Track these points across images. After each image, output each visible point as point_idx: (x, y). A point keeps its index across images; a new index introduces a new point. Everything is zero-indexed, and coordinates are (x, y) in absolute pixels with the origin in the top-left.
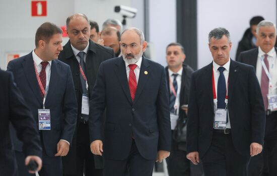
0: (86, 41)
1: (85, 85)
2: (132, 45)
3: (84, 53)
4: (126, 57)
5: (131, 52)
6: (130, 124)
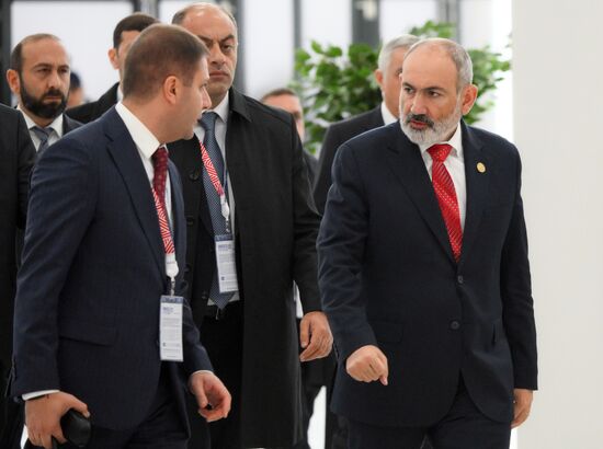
0: (227, 75)
1: (220, 206)
2: (430, 92)
3: (217, 116)
4: (408, 122)
5: (424, 112)
6: (455, 323)
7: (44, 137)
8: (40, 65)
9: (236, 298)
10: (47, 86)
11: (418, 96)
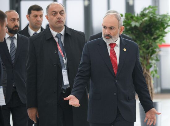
0: (62, 21)
2: (111, 28)
4: (105, 37)
5: (109, 34)
6: (115, 93)
7: (12, 39)
8: (12, 18)
9: (69, 87)
10: (14, 25)
11: (107, 29)
